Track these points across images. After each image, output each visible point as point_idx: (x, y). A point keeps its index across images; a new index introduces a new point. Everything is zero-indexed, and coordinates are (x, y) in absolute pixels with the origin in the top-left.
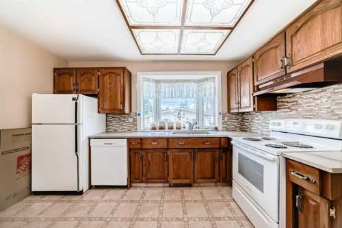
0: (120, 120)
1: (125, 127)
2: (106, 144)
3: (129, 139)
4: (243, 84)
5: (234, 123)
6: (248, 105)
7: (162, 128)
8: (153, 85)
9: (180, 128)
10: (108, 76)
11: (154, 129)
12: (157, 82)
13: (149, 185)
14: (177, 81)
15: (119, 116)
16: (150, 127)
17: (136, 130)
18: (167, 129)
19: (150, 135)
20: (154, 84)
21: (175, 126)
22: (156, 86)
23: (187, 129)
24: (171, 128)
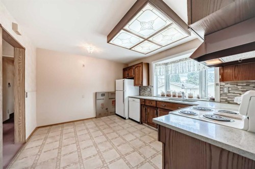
1: (147, 93)
9: (181, 97)
11: (163, 96)
14: (180, 60)
16: (161, 94)
17: (151, 96)
19: (160, 99)
20: (164, 66)
21: (177, 95)
22: (166, 67)
24: (174, 96)
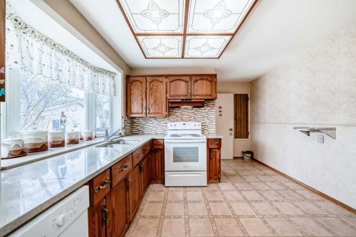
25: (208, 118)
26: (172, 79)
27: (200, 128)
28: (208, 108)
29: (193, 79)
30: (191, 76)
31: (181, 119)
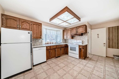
0: (36, 41)
1: (38, 44)
2: (39, 49)
3: (47, 47)
4: (68, 33)
5: (64, 41)
6: (69, 38)
7: (48, 43)
8: (45, 30)
10: (35, 25)
12: (46, 29)
13: (51, 59)
14: (52, 30)
15: (35, 40)
17: (42, 44)
18: (49, 44)
23: (54, 43)
25: (85, 39)
26: (72, 29)
27: (81, 42)
28: (85, 36)
29: (77, 28)
30: (77, 27)
31: (77, 39)
